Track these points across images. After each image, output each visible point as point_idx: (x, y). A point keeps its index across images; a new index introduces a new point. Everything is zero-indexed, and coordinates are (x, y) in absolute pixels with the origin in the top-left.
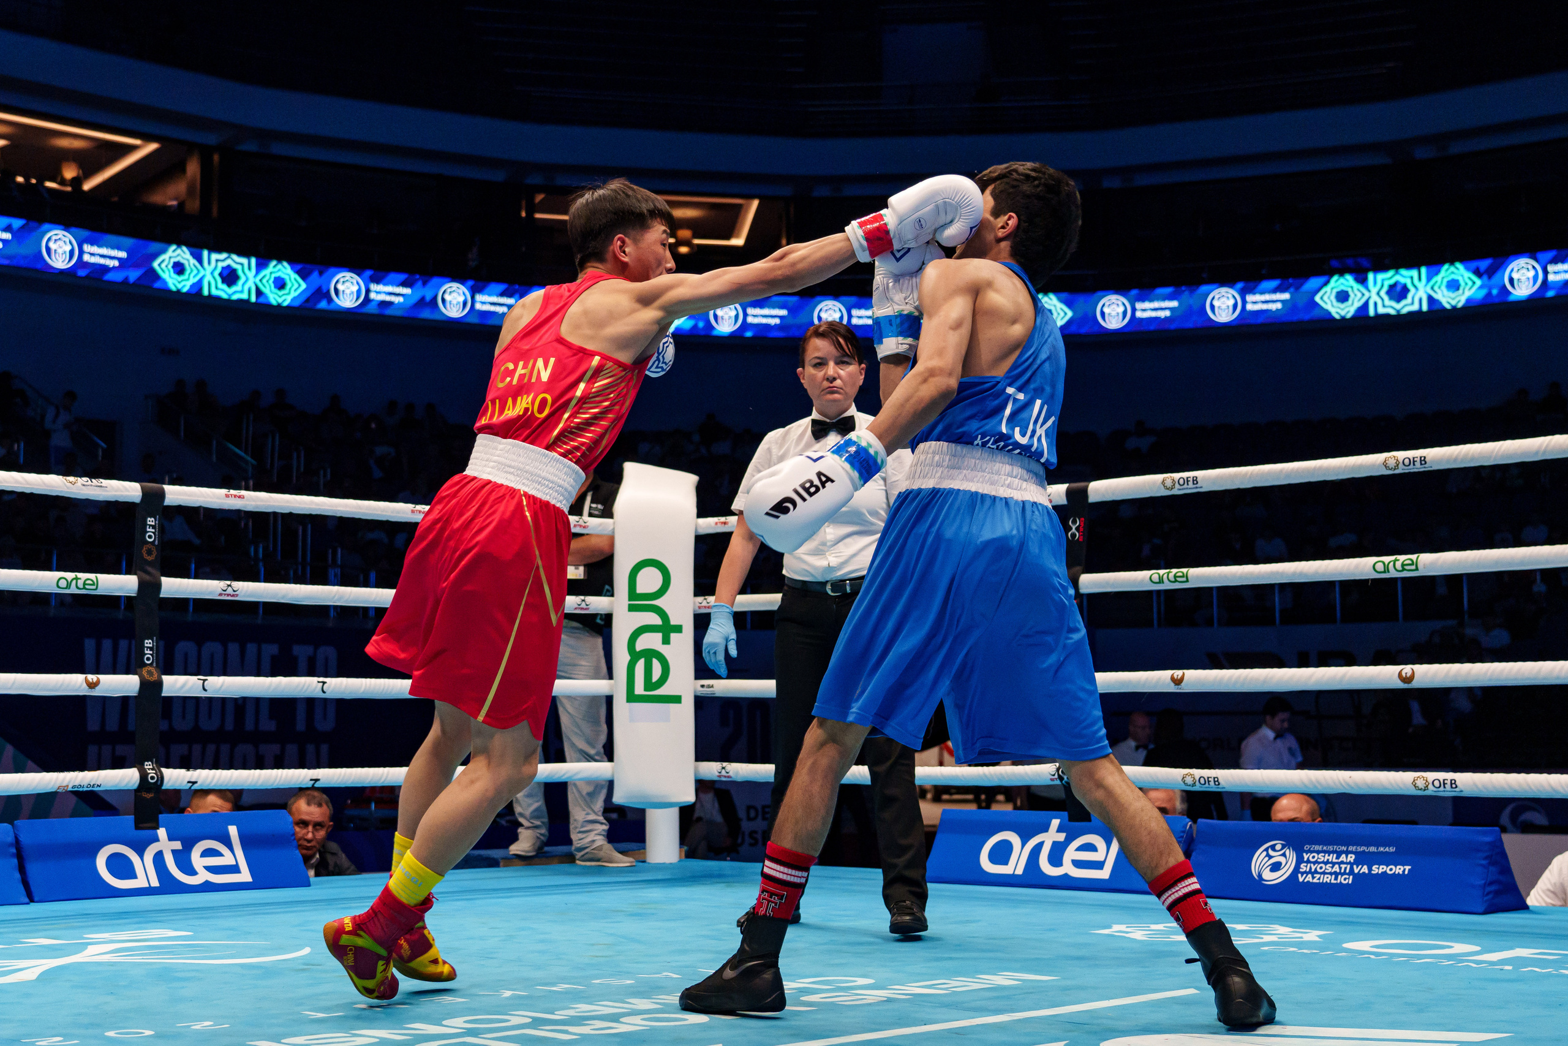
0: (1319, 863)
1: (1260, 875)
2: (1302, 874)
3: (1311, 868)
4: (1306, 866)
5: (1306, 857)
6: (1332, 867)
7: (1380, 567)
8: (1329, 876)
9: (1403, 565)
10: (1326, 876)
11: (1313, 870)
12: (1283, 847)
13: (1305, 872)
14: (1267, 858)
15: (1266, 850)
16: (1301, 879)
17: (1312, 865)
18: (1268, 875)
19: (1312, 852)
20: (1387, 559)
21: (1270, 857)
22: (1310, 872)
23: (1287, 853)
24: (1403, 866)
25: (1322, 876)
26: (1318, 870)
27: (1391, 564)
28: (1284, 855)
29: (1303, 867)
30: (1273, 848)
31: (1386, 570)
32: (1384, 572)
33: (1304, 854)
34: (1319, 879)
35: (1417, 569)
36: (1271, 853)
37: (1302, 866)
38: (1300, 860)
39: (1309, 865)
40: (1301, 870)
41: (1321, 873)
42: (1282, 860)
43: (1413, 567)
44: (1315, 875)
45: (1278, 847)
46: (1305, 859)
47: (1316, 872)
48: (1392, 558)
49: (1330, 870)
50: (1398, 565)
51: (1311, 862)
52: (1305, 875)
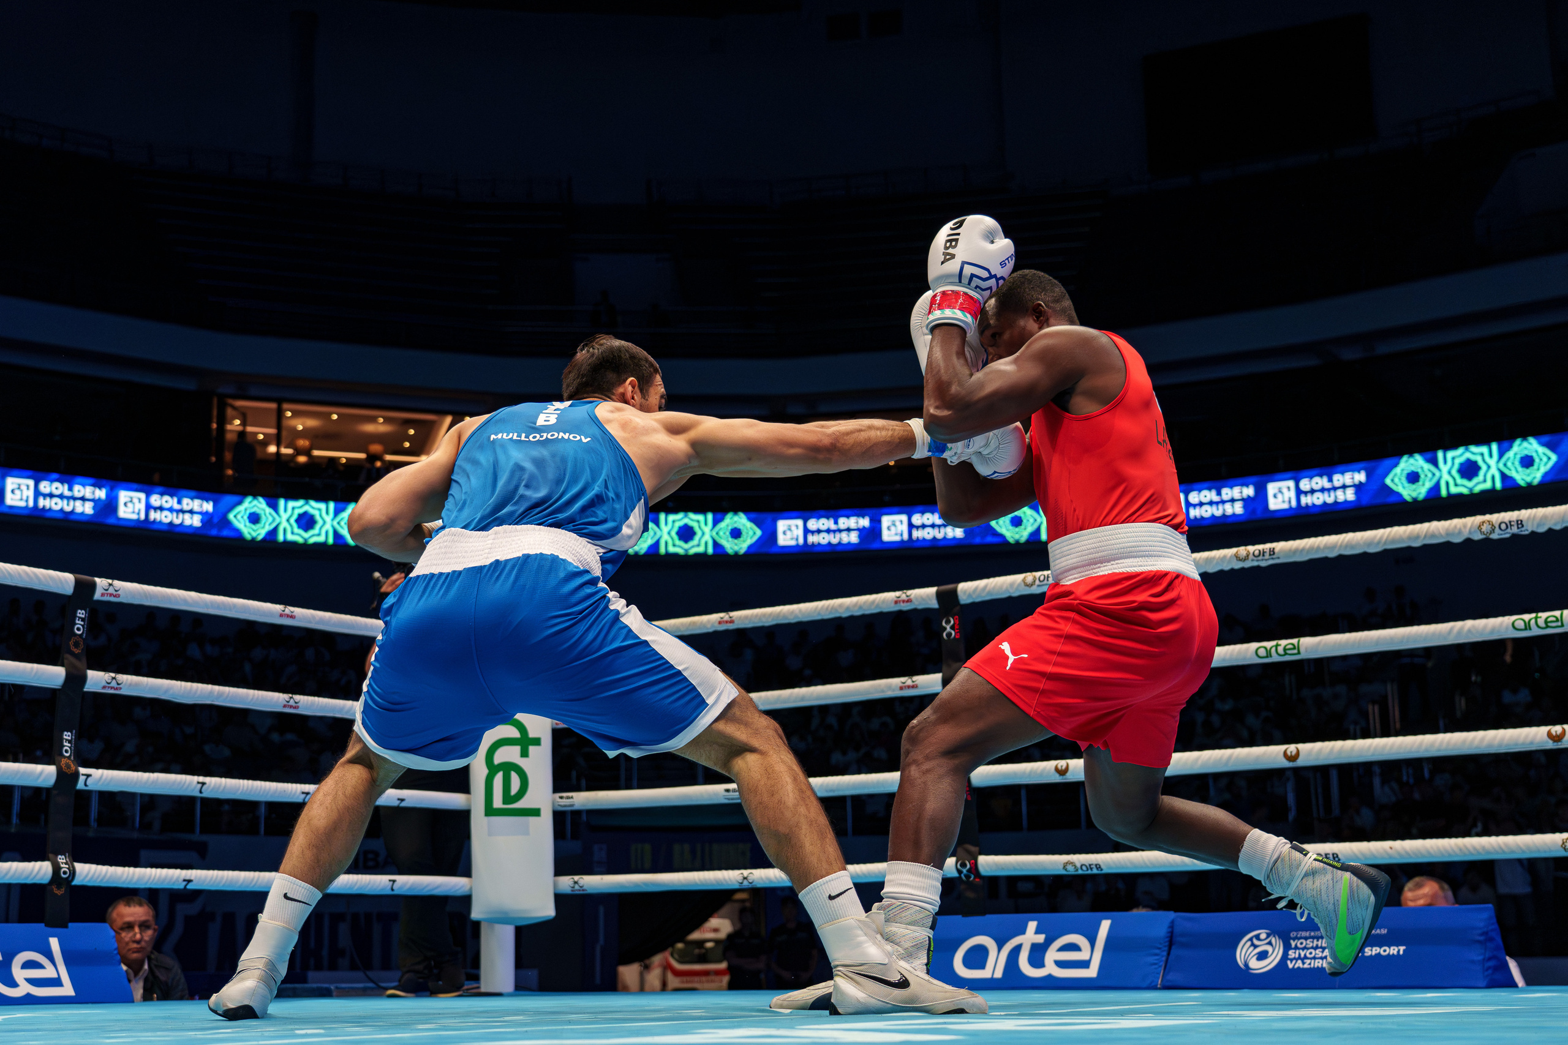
0: (1308, 949)
1: (1246, 965)
2: (1291, 960)
3: (1300, 954)
4: (1295, 953)
5: (1293, 944)
6: (1323, 952)
7: (1262, 652)
8: (1320, 961)
9: (1285, 649)
10: (1317, 961)
11: (1302, 956)
12: (1268, 935)
13: (1295, 958)
14: (1252, 948)
15: (1251, 939)
16: (1290, 966)
17: (1301, 951)
18: (1254, 964)
19: (1299, 939)
20: (1269, 644)
21: (1255, 947)
22: (1299, 958)
23: (1273, 941)
24: (1397, 946)
25: (1313, 961)
26: (1308, 955)
27: (1273, 650)
28: (1270, 943)
29: (1292, 954)
30: (1258, 937)
31: (1269, 654)
32: (1267, 657)
33: (1292, 941)
34: (1310, 964)
35: (1299, 653)
36: (1256, 942)
37: (1290, 952)
38: (1287, 947)
39: (1297, 952)
40: (1290, 957)
41: (1311, 959)
42: (1269, 949)
43: (1296, 651)
44: (1305, 961)
45: (1263, 936)
46: (1293, 946)
47: (1306, 957)
48: (1273, 643)
49: (1320, 955)
50: (1280, 650)
51: (1299, 949)
52: (1294, 962)
